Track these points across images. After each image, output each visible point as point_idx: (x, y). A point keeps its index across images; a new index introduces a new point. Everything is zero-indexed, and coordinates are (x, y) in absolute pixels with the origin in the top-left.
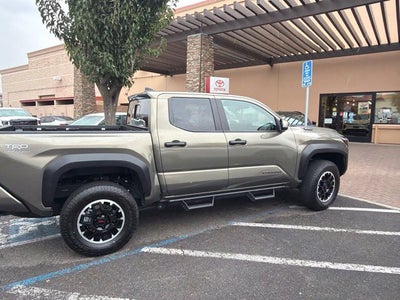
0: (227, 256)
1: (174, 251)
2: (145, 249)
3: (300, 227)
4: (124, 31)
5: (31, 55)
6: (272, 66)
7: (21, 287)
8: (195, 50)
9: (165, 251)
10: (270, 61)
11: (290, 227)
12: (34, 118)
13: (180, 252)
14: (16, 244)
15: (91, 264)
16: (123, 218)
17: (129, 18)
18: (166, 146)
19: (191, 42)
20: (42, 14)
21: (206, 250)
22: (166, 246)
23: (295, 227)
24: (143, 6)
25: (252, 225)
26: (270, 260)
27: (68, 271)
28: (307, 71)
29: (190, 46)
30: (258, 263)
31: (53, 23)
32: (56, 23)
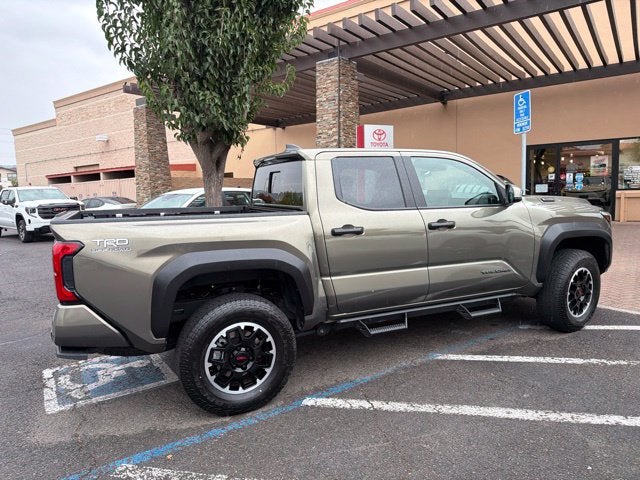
0: (446, 409)
1: (356, 404)
2: (309, 402)
3: (548, 360)
4: (234, 56)
5: (59, 104)
6: (444, 103)
7: (130, 466)
8: (329, 83)
9: (340, 403)
10: (442, 97)
11: (532, 359)
12: (74, 201)
13: (366, 404)
14: (101, 398)
15: (230, 428)
16: (273, 352)
17: (243, 35)
18: (334, 233)
19: (323, 72)
20: (108, 35)
21: (408, 401)
22: (342, 395)
23: (541, 360)
24: (261, 16)
25: (468, 358)
26: (517, 414)
27: (196, 439)
28: (522, 108)
29: (320, 77)
30: (501, 420)
31: (123, 49)
32: (128, 48)
